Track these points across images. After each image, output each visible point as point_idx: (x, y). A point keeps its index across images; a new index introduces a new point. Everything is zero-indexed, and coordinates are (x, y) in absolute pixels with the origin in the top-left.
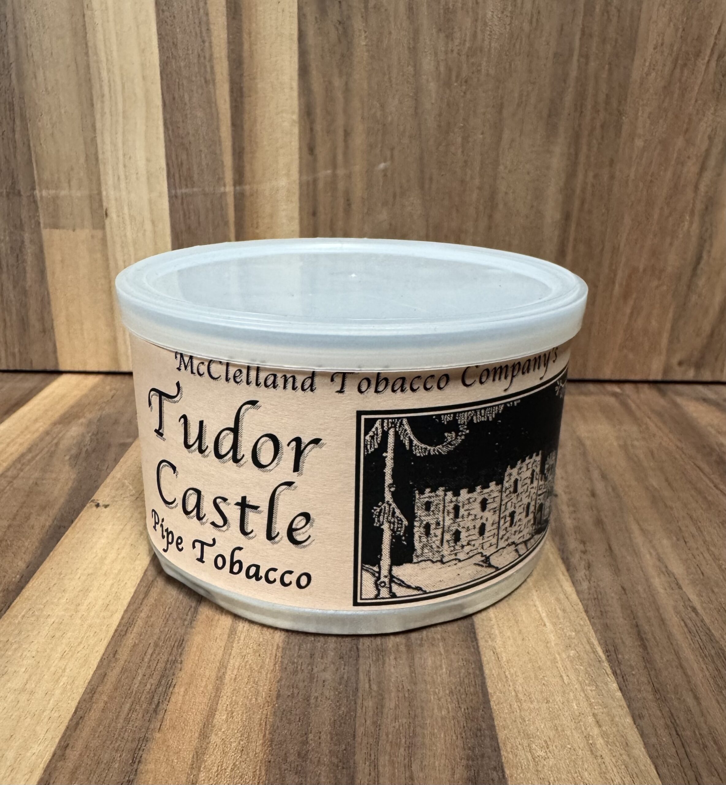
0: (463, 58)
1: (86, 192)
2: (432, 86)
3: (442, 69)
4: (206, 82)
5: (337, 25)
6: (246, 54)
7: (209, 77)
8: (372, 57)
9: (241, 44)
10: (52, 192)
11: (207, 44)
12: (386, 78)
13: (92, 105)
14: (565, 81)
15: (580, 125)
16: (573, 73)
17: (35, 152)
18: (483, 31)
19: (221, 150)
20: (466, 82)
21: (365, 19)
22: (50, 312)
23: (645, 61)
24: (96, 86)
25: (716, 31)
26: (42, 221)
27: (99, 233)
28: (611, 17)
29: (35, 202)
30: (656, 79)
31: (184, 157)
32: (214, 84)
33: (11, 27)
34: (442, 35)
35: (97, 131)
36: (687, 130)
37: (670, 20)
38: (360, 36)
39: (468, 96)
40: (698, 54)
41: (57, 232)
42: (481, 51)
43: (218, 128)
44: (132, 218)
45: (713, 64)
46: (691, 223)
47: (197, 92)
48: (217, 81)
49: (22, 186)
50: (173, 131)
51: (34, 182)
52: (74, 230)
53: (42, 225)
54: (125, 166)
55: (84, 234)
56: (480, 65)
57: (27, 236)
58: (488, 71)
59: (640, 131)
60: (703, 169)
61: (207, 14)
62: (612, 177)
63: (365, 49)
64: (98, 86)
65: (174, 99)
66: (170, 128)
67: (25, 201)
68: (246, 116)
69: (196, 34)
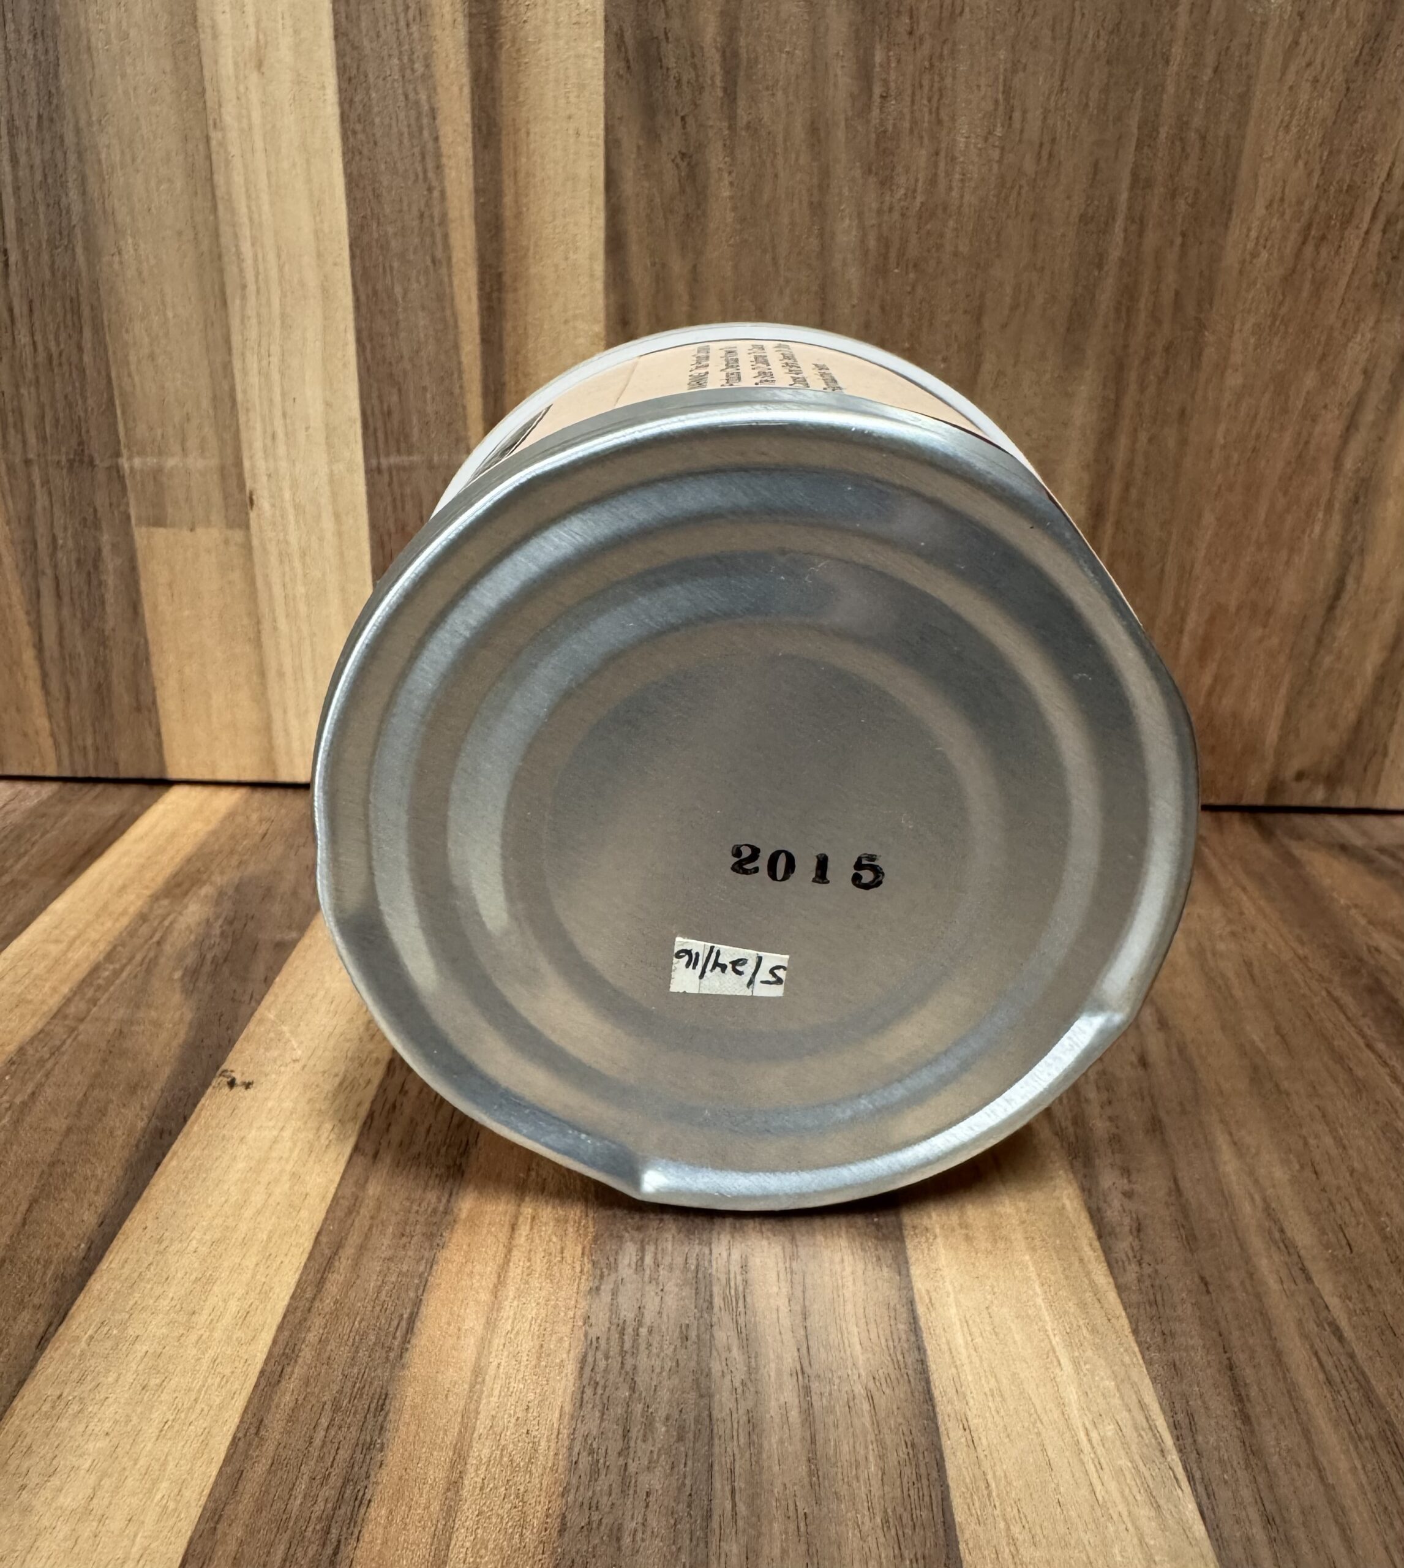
0: (912, 223)
1: (214, 462)
2: (853, 274)
3: (872, 243)
4: (434, 261)
5: (678, 160)
6: (508, 213)
7: (439, 254)
8: (742, 220)
9: (498, 195)
10: (151, 461)
11: (436, 194)
12: (768, 257)
13: (225, 303)
14: (1100, 267)
15: (1126, 347)
16: (1115, 254)
17: (120, 387)
18: (948, 174)
19: (461, 387)
20: (915, 266)
21: (730, 150)
22: (149, 676)
23: (1249, 230)
24: (231, 270)
25: (1384, 175)
26: (133, 512)
27: (238, 536)
28: (1189, 150)
29: (121, 478)
30: (1268, 262)
31: (395, 398)
32: (449, 265)
33: (72, 158)
34: (872, 179)
35: (234, 351)
36: (1324, 356)
37: (1298, 157)
38: (721, 179)
39: (920, 290)
40: (1347, 221)
41: (160, 533)
42: (945, 209)
43: (456, 347)
44: (298, 508)
45: (1376, 236)
46: (1326, 526)
47: (418, 281)
48: (454, 260)
49: (96, 447)
50: (373, 349)
51: (119, 442)
52: (192, 530)
53: (133, 521)
54: (284, 415)
55: (210, 536)
56: (941, 235)
57: (106, 538)
58: (956, 247)
59: (1236, 358)
60: (1351, 427)
61: (436, 139)
62: (1183, 442)
63: (729, 205)
64: (235, 270)
65: (375, 293)
66: (368, 346)
67: (101, 476)
68: (508, 326)
69: (417, 176)
